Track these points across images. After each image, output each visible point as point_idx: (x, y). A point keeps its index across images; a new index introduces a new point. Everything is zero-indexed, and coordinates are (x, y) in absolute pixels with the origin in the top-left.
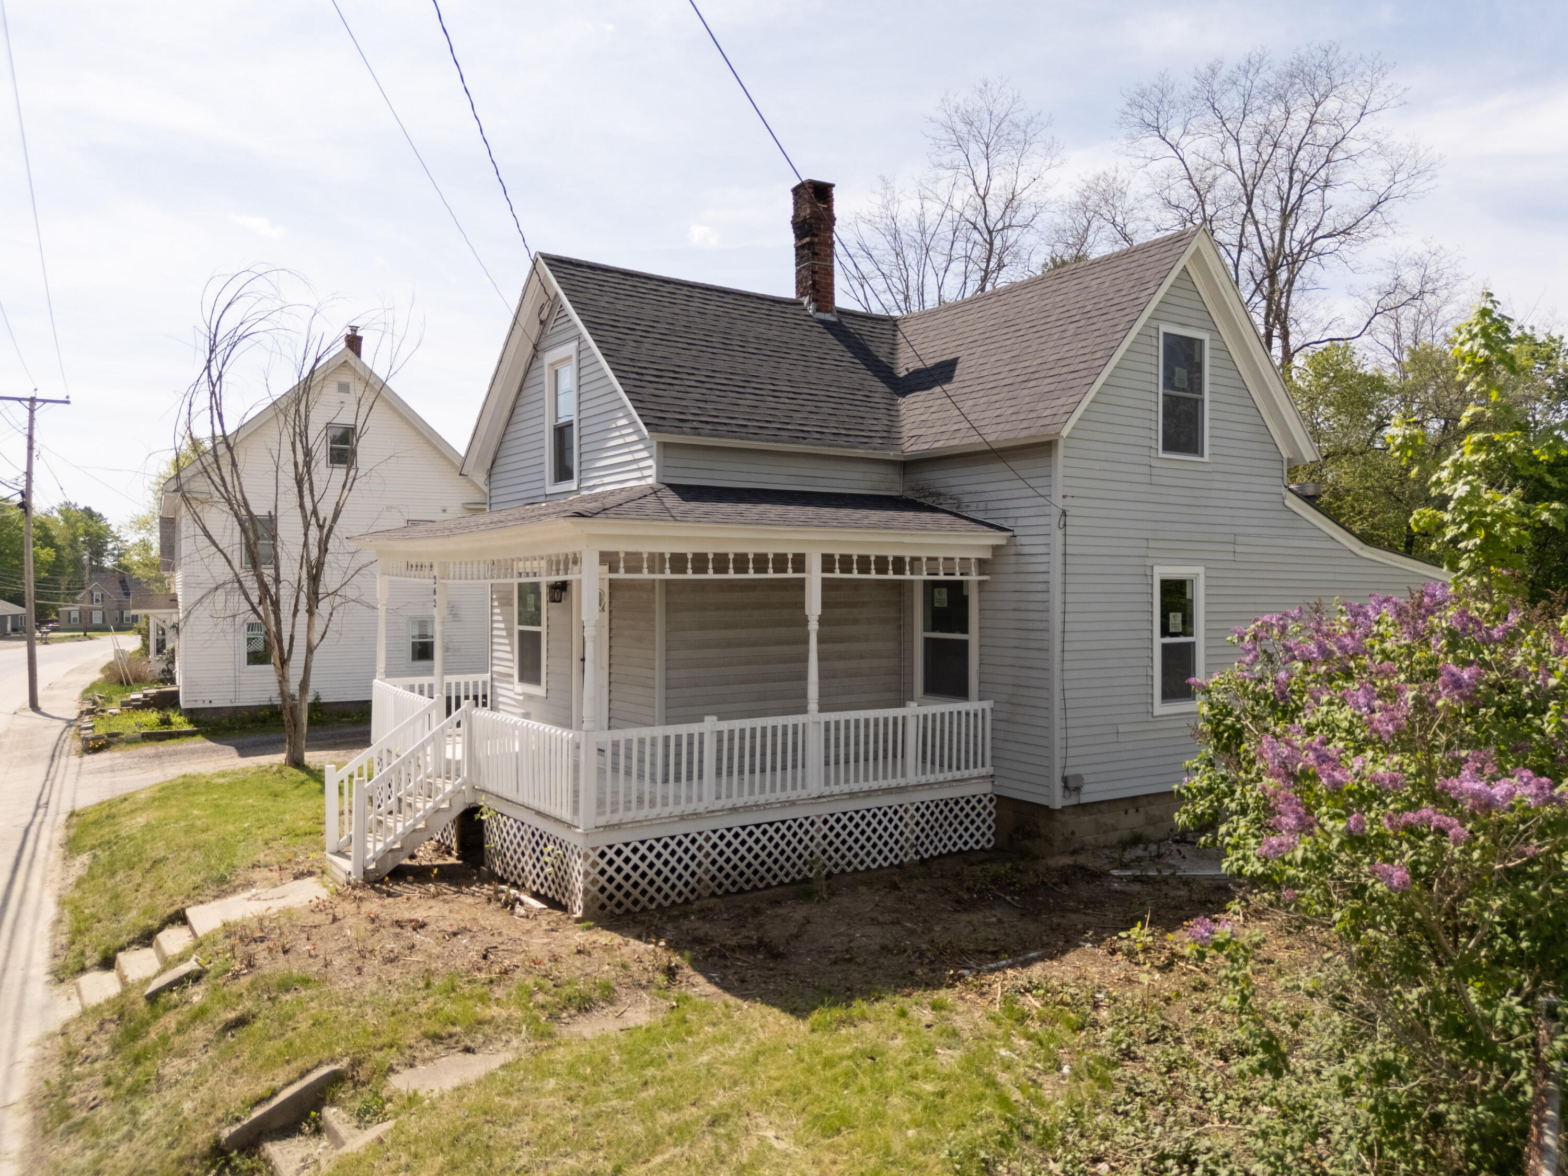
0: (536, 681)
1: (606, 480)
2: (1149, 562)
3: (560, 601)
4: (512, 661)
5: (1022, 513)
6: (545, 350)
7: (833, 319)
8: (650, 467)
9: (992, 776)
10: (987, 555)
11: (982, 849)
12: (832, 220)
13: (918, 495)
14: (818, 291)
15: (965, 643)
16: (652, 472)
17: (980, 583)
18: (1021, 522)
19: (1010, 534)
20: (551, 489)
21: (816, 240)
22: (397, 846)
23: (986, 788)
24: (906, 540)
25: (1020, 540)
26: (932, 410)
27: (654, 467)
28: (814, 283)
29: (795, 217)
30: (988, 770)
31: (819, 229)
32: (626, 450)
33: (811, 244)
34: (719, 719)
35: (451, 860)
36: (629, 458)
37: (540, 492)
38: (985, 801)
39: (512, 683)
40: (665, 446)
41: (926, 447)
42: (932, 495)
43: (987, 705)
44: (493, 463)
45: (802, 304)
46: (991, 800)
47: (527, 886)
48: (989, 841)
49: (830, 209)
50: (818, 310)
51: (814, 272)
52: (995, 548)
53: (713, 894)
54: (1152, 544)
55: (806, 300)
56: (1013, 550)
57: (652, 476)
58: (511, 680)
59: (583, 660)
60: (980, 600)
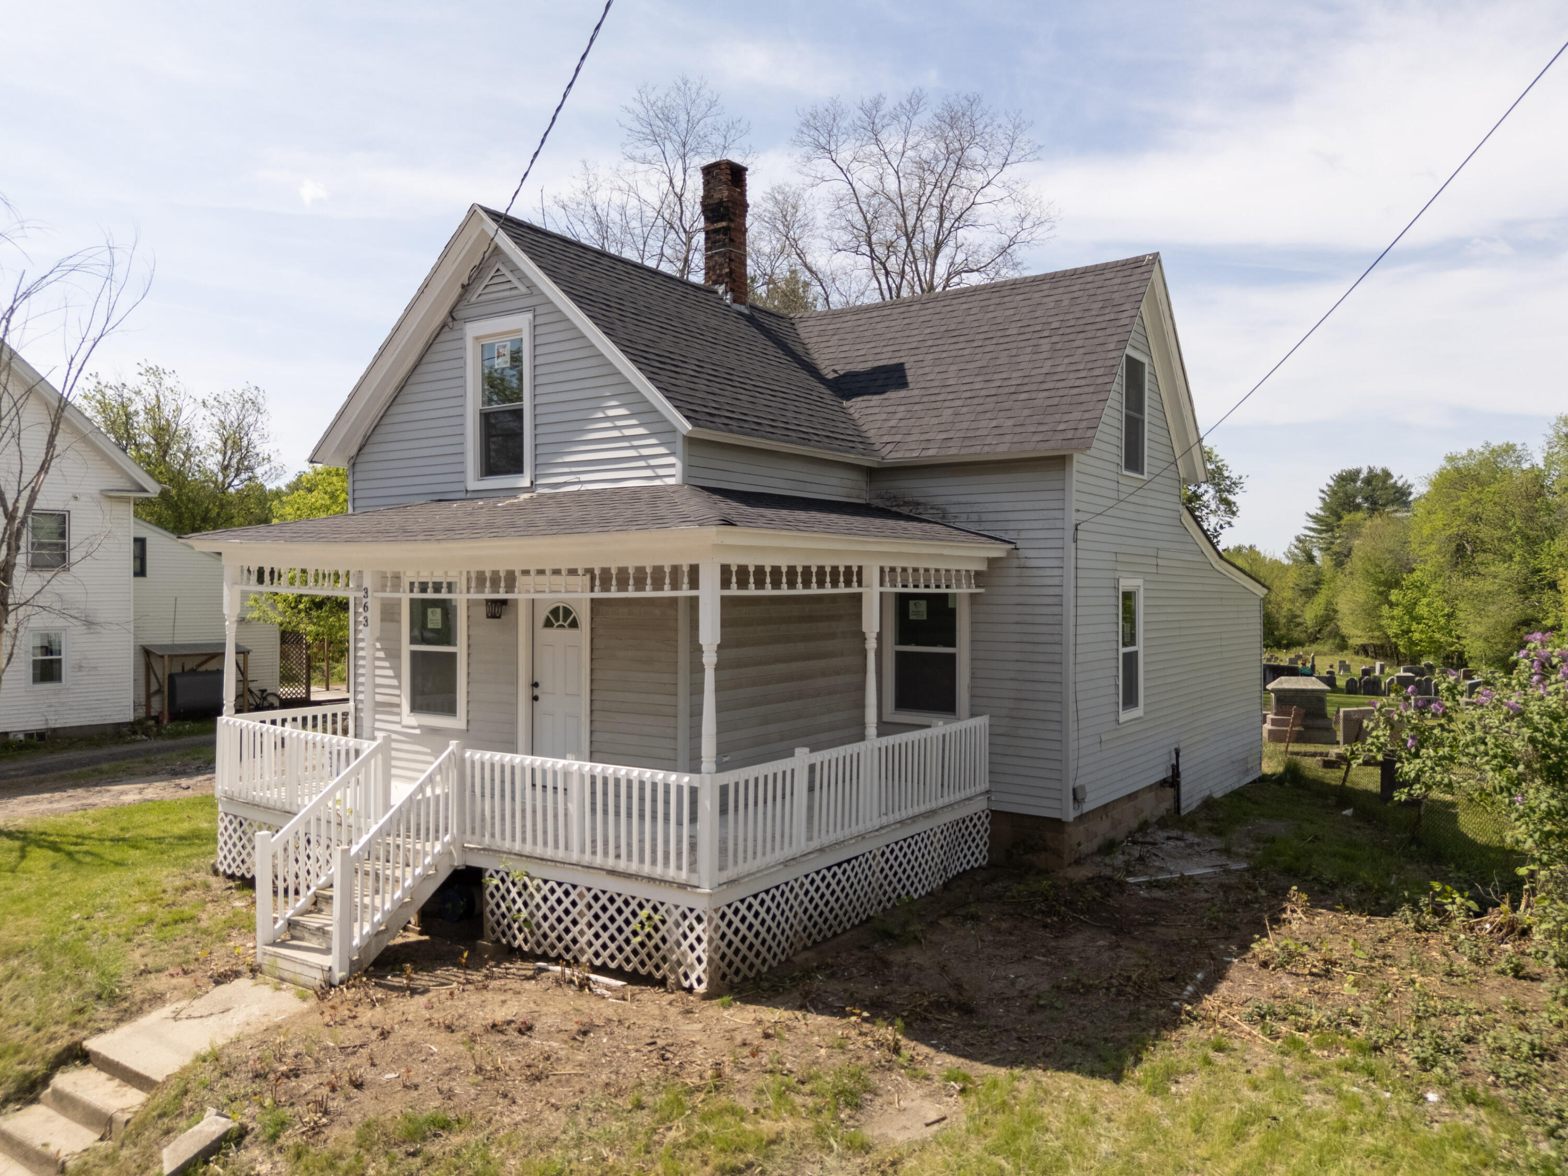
1: (583, 477)
2: (1117, 575)
3: (499, 617)
4: (399, 687)
5: (1027, 525)
6: (467, 320)
7: (747, 312)
8: (673, 465)
9: (987, 792)
10: (983, 567)
11: (980, 867)
12: (744, 206)
13: (889, 504)
14: (734, 281)
15: (952, 657)
16: (678, 470)
17: (972, 595)
18: (1024, 535)
19: (1012, 546)
20: (473, 483)
21: (732, 225)
23: (980, 805)
24: (946, 552)
25: (1022, 553)
26: (899, 416)
27: (679, 465)
28: (732, 272)
29: (705, 198)
30: (984, 786)
31: (734, 214)
32: (626, 444)
33: (726, 230)
34: (811, 751)
35: (413, 937)
36: (632, 453)
37: (460, 487)
38: (983, 816)
39: (399, 714)
40: (690, 441)
41: (915, 454)
42: (906, 504)
43: (982, 722)
44: (360, 450)
45: (716, 292)
46: (987, 816)
47: (584, 959)
48: (984, 857)
49: (743, 194)
50: (735, 301)
51: (731, 260)
52: (991, 561)
54: (1120, 558)
55: (721, 289)
56: (1015, 563)
57: (673, 476)
58: (396, 710)
59: (535, 685)
60: (973, 613)
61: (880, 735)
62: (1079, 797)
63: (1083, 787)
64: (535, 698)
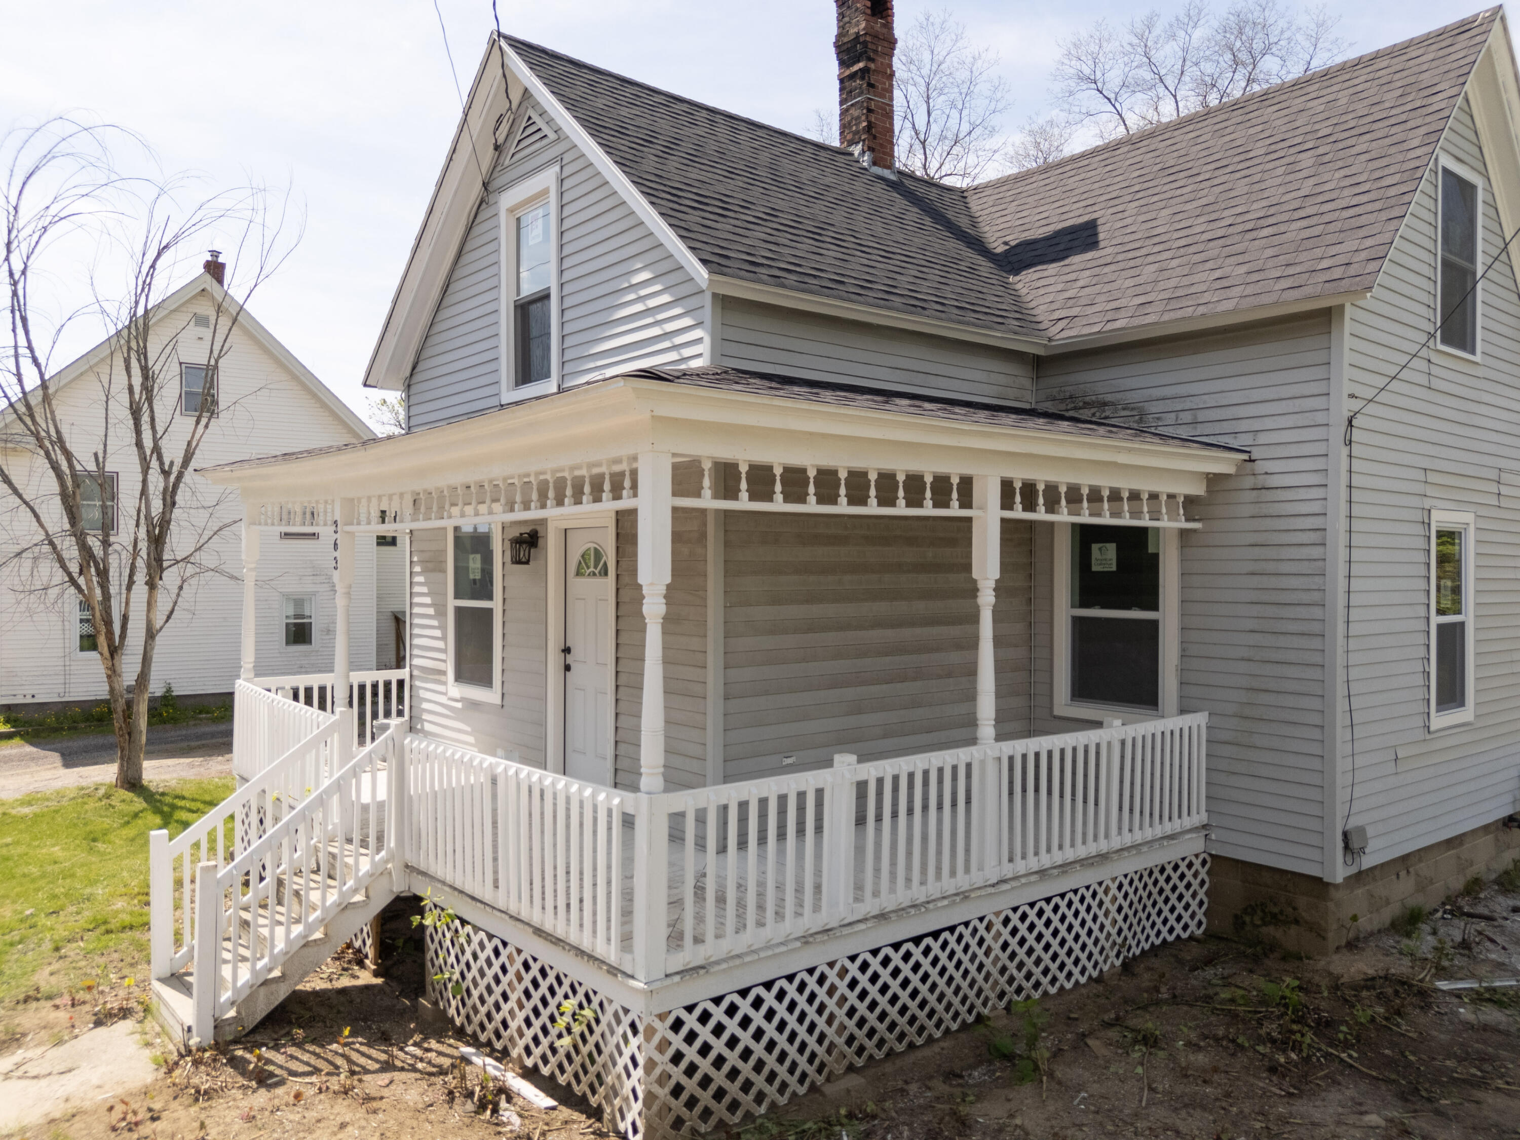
0: (486, 681)
2: (1427, 503)
3: (527, 562)
4: (445, 651)
5: (1269, 423)
7: (893, 177)
8: (699, 341)
9: (1204, 827)
10: (1198, 489)
11: (1191, 938)
12: (892, 43)
13: (1063, 407)
14: (875, 137)
15: (1154, 625)
16: (704, 348)
17: (1183, 533)
18: (1263, 438)
19: (1245, 456)
20: (508, 396)
21: (872, 66)
22: (276, 973)
23: (1193, 846)
25: (1260, 467)
26: (1081, 283)
27: (707, 340)
28: (870, 127)
29: (839, 36)
30: (1200, 817)
31: (875, 51)
33: (864, 71)
35: (366, 977)
37: (494, 402)
38: (1197, 863)
39: (445, 683)
40: (725, 303)
41: (1096, 329)
42: (1087, 405)
43: (1198, 720)
44: (414, 368)
45: (851, 154)
46: (1204, 863)
47: (514, 1053)
48: (1200, 923)
49: (889, 26)
50: (875, 163)
51: (870, 111)
52: (1213, 480)
53: (851, 1068)
54: (1432, 477)
55: (857, 150)
56: (1249, 482)
57: (700, 355)
58: (443, 678)
59: (567, 650)
60: (1183, 560)
61: (999, 738)
62: (1355, 844)
63: (1361, 830)
64: (567, 668)
